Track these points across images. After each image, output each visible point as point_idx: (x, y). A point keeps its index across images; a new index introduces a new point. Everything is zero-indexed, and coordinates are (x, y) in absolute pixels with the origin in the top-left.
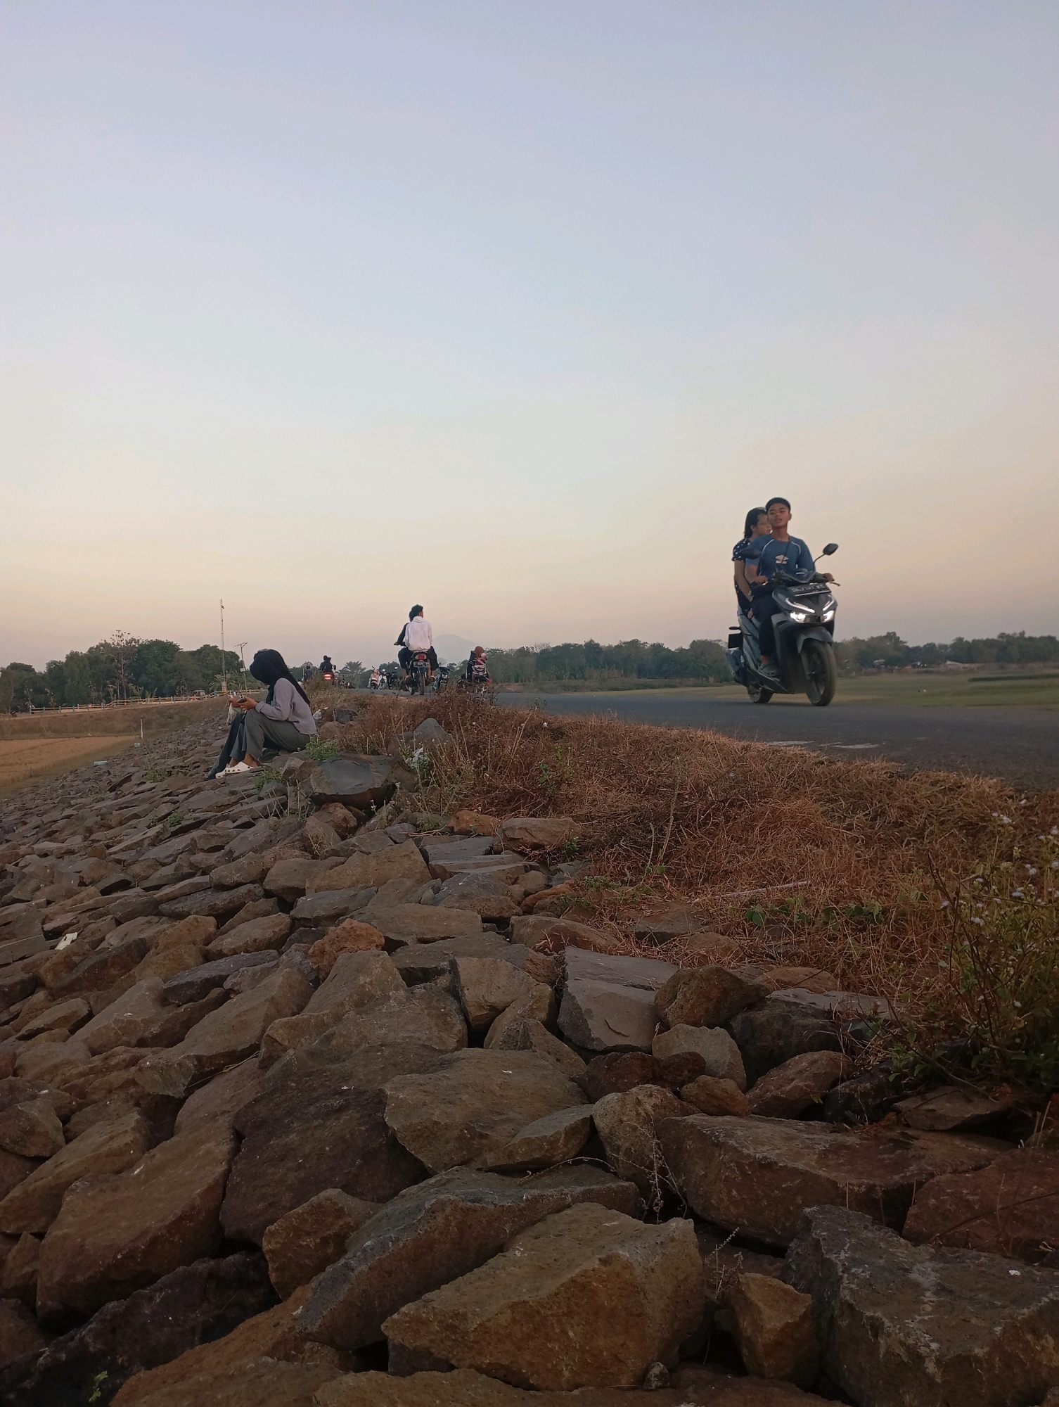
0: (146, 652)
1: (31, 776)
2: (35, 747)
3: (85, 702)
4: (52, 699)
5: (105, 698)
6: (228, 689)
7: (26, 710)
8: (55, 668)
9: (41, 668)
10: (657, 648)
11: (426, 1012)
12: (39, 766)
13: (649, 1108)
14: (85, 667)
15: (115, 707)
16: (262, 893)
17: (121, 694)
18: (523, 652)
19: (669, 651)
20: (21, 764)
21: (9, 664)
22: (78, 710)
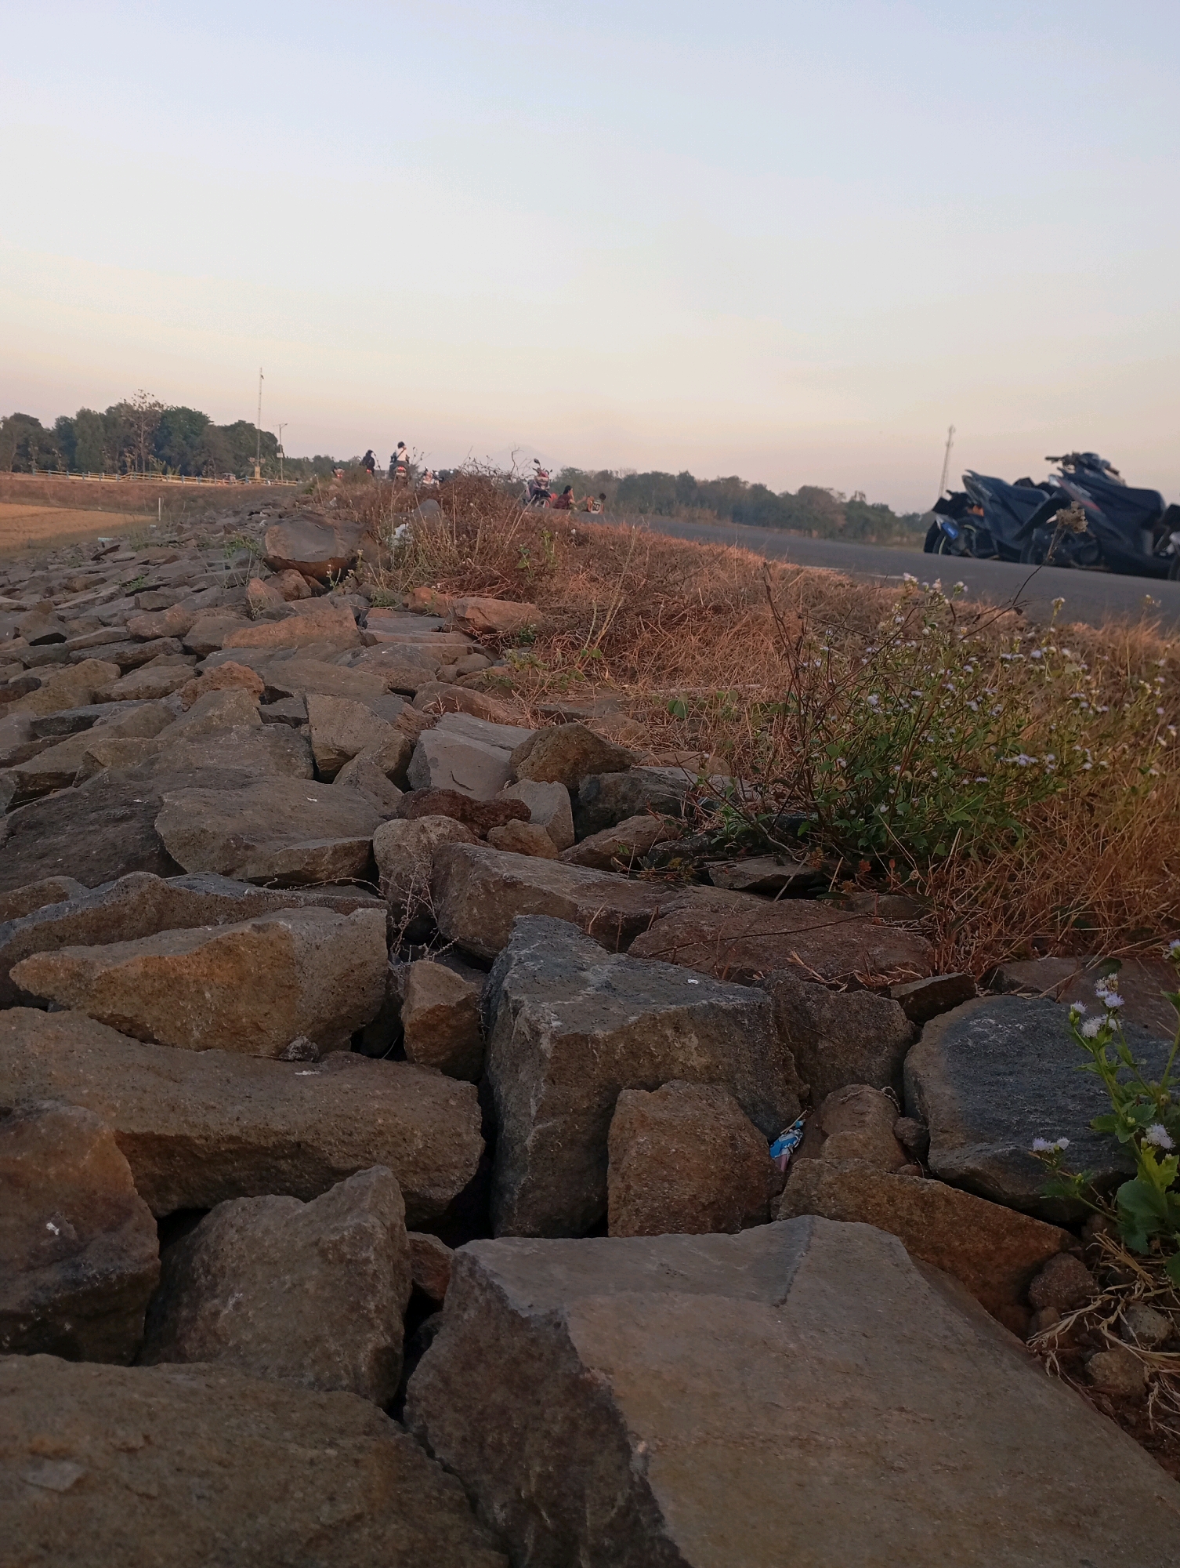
0: (170, 419)
1: (29, 547)
2: (36, 515)
3: (97, 470)
4: (60, 462)
5: (120, 468)
6: (262, 475)
7: (29, 470)
8: (64, 425)
9: (48, 423)
10: (759, 489)
11: (269, 749)
12: (39, 536)
13: (433, 837)
14: (98, 428)
15: (133, 479)
16: (181, 648)
17: (140, 466)
18: (605, 476)
19: (772, 494)
20: (19, 532)
21: (12, 414)
22: (89, 479)
